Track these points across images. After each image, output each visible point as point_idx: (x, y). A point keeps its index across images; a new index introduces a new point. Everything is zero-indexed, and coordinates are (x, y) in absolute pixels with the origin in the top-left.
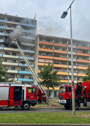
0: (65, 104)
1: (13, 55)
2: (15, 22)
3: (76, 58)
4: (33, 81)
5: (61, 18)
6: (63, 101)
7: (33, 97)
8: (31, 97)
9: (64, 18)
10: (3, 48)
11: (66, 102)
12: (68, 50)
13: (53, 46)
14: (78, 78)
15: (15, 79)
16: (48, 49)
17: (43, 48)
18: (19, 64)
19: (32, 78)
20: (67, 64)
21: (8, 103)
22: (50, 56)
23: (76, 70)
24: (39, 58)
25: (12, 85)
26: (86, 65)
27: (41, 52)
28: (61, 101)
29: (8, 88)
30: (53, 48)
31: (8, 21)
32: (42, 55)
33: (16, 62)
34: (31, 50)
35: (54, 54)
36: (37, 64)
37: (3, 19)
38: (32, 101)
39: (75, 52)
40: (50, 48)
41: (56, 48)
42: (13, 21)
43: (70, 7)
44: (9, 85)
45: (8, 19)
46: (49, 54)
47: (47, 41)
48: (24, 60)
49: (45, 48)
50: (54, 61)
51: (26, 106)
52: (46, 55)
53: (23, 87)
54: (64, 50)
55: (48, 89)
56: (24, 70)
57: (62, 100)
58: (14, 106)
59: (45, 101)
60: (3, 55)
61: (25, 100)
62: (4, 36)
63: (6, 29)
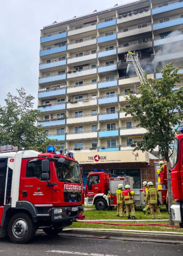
2: (135, 14)
7: (41, 194)
10: (118, 82)
31: (120, 18)
42: (130, 15)
45: (119, 14)
60: (120, 97)
61: (14, 205)
62: (115, 55)
63: (118, 37)
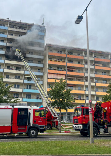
0: (81, 129)
1: (16, 70)
2: (19, 29)
3: (94, 73)
4: (41, 102)
5: (75, 23)
6: (78, 126)
7: (41, 121)
8: (39, 121)
9: (79, 24)
10: (5, 61)
11: (82, 128)
12: (84, 63)
13: (66, 57)
14: (96, 97)
15: (19, 99)
16: (60, 61)
17: (53, 61)
18: (25, 80)
19: (40, 98)
20: (83, 80)
21: (10, 129)
22: (62, 71)
23: (95, 88)
24: (48, 73)
25: (15, 107)
26: (106, 81)
27: (50, 66)
28: (77, 126)
29: (11, 110)
30: (66, 61)
31: (10, 27)
32: (52, 69)
33: (21, 78)
34: (39, 63)
35: (67, 68)
36: (46, 80)
37: (4, 25)
38: (40, 126)
39: (93, 65)
40: (62, 60)
41: (69, 61)
42: (16, 28)
43: (86, 10)
44: (11, 107)
45: (10, 25)
46: (61, 68)
47: (58, 52)
48: (30, 76)
49: (55, 61)
50: (67, 76)
51: (33, 133)
52: (57, 69)
53: (29, 109)
54: (79, 63)
55: (59, 111)
56: (30, 88)
57: (77, 124)
58: (18, 133)
59: (57, 126)
60: (5, 70)
61: (31, 125)
62: (5, 46)
63: (8, 37)
